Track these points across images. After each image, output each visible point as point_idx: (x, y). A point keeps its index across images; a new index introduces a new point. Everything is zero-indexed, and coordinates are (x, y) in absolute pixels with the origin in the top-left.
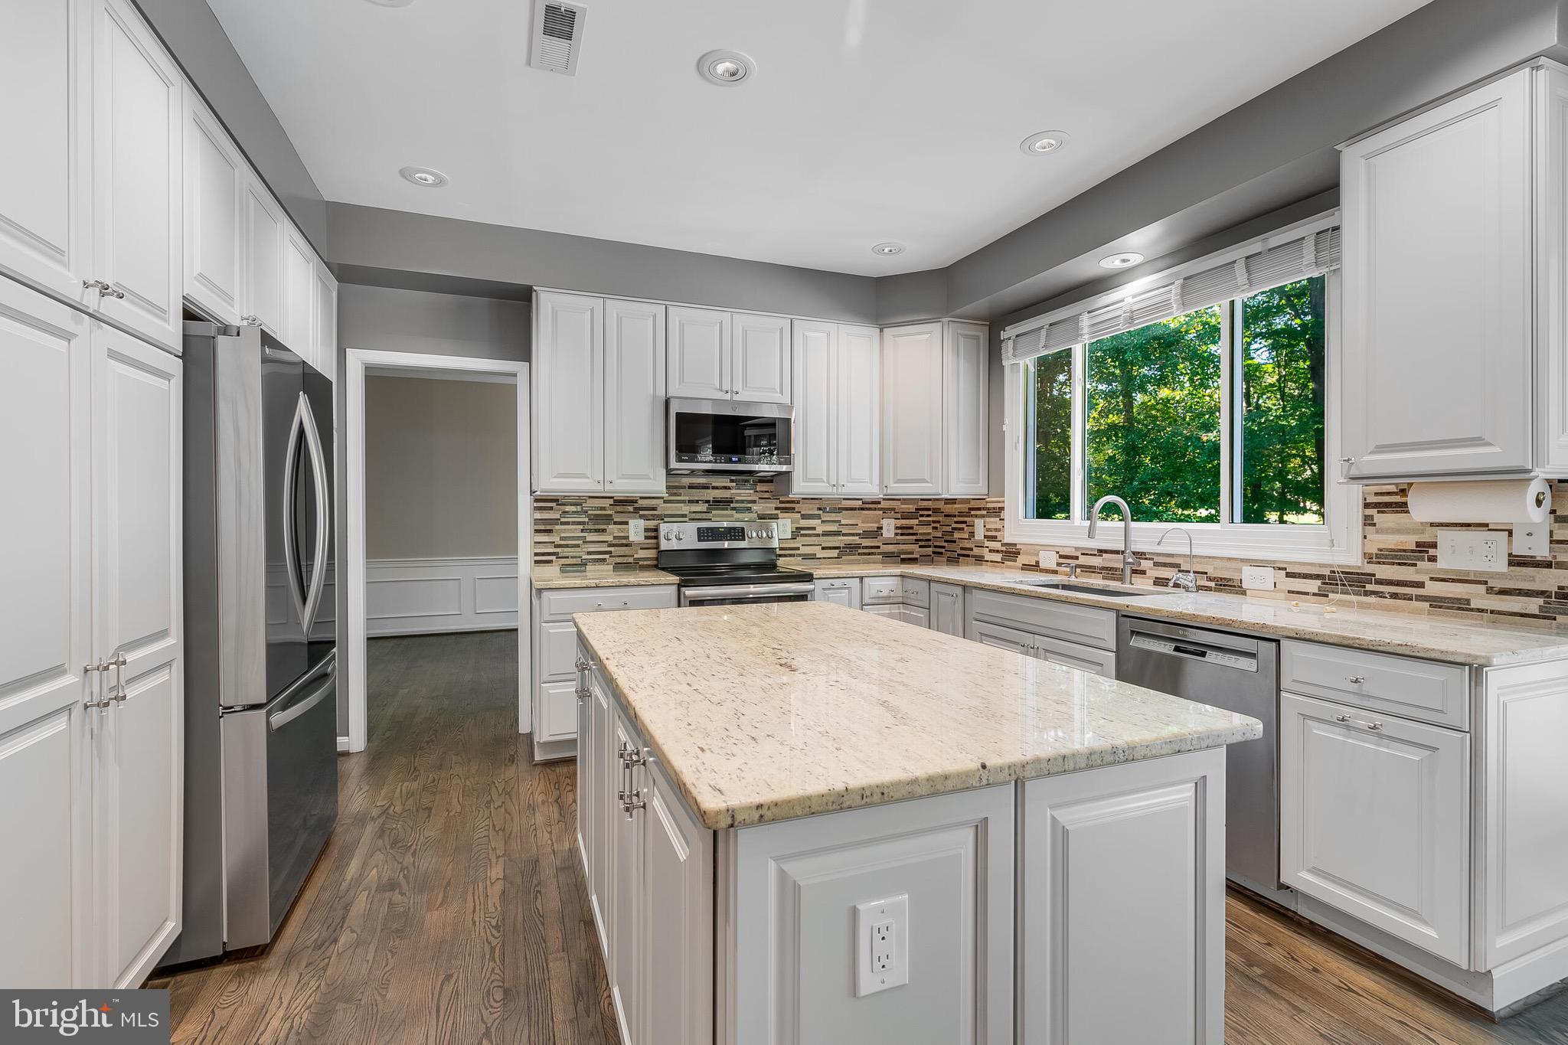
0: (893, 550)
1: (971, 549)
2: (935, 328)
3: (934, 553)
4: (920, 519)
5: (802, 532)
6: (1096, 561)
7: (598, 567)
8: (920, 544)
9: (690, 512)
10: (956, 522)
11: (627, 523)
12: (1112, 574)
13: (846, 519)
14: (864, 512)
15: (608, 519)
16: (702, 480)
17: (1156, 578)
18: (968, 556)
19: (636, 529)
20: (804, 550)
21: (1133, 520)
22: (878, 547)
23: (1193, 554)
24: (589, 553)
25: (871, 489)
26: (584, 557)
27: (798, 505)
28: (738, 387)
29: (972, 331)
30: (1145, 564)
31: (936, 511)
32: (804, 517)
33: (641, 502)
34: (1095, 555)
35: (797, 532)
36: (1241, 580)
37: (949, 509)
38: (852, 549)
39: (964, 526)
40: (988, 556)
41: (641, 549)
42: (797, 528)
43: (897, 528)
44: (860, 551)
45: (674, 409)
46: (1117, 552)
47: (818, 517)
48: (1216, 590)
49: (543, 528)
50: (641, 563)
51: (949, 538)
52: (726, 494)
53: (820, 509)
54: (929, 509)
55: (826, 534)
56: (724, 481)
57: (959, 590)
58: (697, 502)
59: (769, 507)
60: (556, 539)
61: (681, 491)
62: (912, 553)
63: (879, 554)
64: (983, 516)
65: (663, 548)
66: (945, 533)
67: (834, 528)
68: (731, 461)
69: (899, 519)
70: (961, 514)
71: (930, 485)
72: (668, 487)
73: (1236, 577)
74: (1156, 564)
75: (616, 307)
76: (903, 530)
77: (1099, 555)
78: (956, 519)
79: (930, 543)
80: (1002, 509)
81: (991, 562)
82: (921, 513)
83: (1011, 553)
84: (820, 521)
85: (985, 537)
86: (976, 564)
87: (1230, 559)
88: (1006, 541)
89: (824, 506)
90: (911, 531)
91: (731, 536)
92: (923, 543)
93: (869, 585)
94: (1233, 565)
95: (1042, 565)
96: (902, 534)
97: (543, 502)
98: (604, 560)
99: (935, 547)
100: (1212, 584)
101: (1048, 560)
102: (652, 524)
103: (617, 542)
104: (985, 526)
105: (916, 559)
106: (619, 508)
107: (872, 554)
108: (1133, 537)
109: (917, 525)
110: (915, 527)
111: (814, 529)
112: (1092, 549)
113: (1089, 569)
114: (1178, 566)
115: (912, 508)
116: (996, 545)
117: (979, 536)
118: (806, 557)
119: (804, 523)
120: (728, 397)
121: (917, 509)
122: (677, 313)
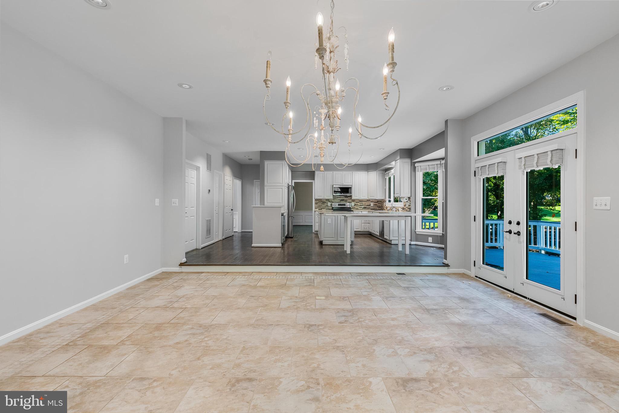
0: (373, 208)
1: (384, 208)
2: (376, 172)
9: (337, 202)
10: (383, 203)
13: (364, 203)
14: (367, 202)
15: (325, 202)
16: (339, 197)
19: (329, 204)
24: (322, 207)
25: (366, 198)
27: (356, 201)
28: (344, 183)
29: (381, 172)
30: (394, 208)
31: (381, 201)
33: (330, 200)
35: (355, 205)
38: (365, 208)
41: (330, 207)
43: (374, 205)
44: (367, 208)
45: (334, 187)
47: (359, 202)
49: (316, 204)
50: (330, 209)
52: (343, 199)
55: (360, 205)
56: (343, 197)
57: (372, 212)
58: (338, 200)
59: (350, 201)
60: (318, 205)
61: (335, 198)
62: (376, 208)
63: (370, 209)
65: (333, 207)
66: (381, 206)
67: (362, 204)
68: (342, 194)
69: (374, 203)
72: (333, 198)
75: (326, 173)
89: (361, 201)
91: (343, 205)
92: (378, 207)
97: (316, 200)
98: (325, 209)
102: (331, 203)
103: (326, 206)
110: (377, 204)
111: (358, 204)
115: (377, 201)
117: (384, 206)
118: (356, 209)
119: (356, 203)
120: (342, 184)
121: (378, 201)
122: (334, 172)
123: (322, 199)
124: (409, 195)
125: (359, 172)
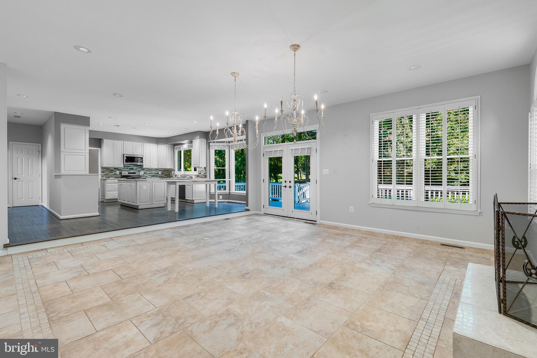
0: (161, 176)
2: (166, 145)
9: (127, 170)
11: (116, 171)
13: (153, 171)
14: (156, 170)
15: (113, 171)
16: (129, 165)
18: (171, 177)
19: (118, 172)
20: (145, 176)
22: (158, 176)
25: (156, 167)
26: (109, 176)
27: (145, 169)
28: (135, 152)
29: (171, 146)
30: (186, 176)
31: (168, 170)
32: (146, 171)
33: (119, 168)
35: (144, 173)
40: (173, 177)
41: (119, 175)
43: (161, 173)
44: (155, 176)
45: (125, 156)
47: (148, 171)
49: (103, 172)
50: (119, 177)
52: (133, 167)
55: (149, 173)
58: (128, 168)
59: (140, 169)
60: (105, 174)
62: (164, 177)
64: (173, 171)
65: (122, 175)
66: (169, 174)
67: (151, 173)
68: (133, 163)
69: (162, 171)
72: (124, 166)
75: (116, 142)
78: (170, 171)
83: (176, 176)
89: (149, 169)
91: (133, 173)
92: (166, 175)
97: (102, 168)
98: (112, 177)
101: (179, 176)
102: (121, 171)
103: (115, 174)
106: (115, 169)
110: (164, 173)
115: (164, 170)
116: (174, 175)
117: (173, 174)
119: (146, 172)
120: (133, 154)
121: (165, 170)
122: (125, 142)
123: (109, 168)
124: (205, 166)
125: (150, 144)
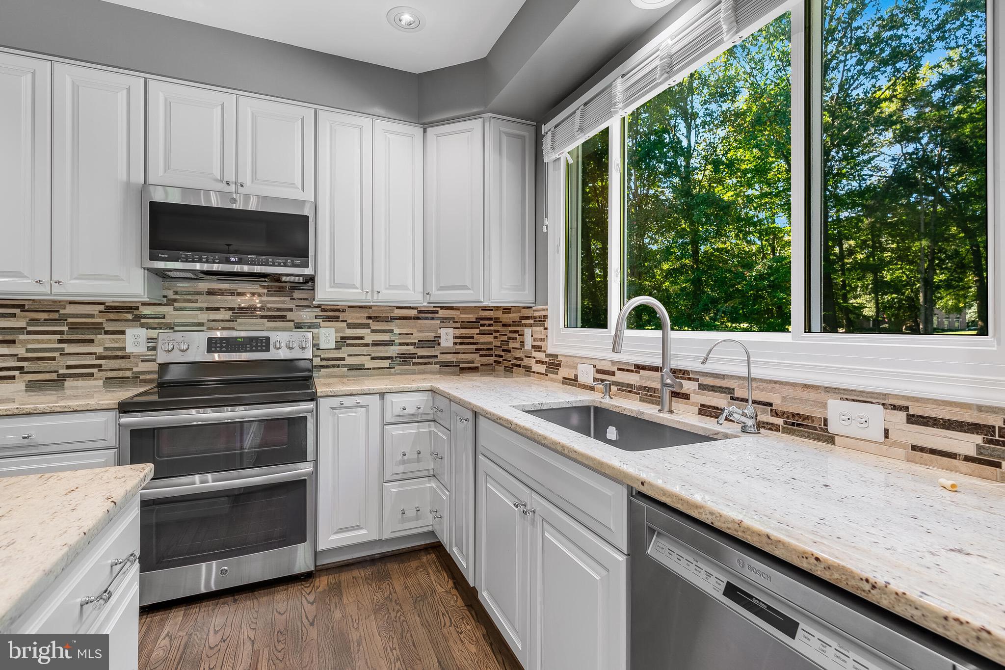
0: (452, 360)
1: (522, 360)
2: (477, 124)
3: (495, 362)
4: (481, 328)
5: (348, 342)
6: (633, 379)
7: (81, 383)
8: (481, 352)
9: (208, 320)
10: (511, 332)
11: (123, 332)
12: (651, 396)
13: (397, 328)
14: (419, 321)
15: (97, 328)
17: (702, 405)
18: (519, 366)
19: (136, 339)
20: (350, 361)
21: (672, 329)
22: (436, 357)
23: (753, 376)
24: (68, 367)
25: (414, 296)
26: (61, 372)
27: (343, 314)
28: (246, 177)
29: (517, 130)
30: (688, 386)
31: (497, 320)
32: (350, 326)
33: (141, 308)
34: (632, 371)
35: (343, 341)
36: (826, 420)
37: (506, 318)
38: (405, 358)
39: (516, 335)
40: (537, 368)
41: (142, 361)
42: (342, 338)
43: (455, 337)
44: (415, 361)
46: (656, 369)
47: (367, 326)
48: (785, 431)
50: (142, 377)
51: (505, 347)
53: (370, 318)
54: (490, 319)
55: (376, 344)
57: (470, 415)
58: (217, 309)
59: (305, 312)
60: (20, 351)
61: (197, 297)
62: (473, 362)
63: (436, 363)
64: (531, 325)
65: (162, 360)
66: (503, 342)
67: (385, 337)
68: (228, 261)
69: (459, 328)
70: (515, 323)
71: (472, 292)
73: (817, 413)
74: (702, 387)
75: (71, 73)
76: (462, 340)
77: (636, 372)
78: (511, 328)
79: (491, 352)
80: (545, 317)
81: (538, 373)
82: (482, 322)
83: (553, 364)
84: (369, 330)
85: (533, 347)
86: (526, 375)
87: (806, 386)
88: (548, 352)
90: (471, 340)
91: (251, 347)
92: (484, 352)
93: (392, 402)
94: (812, 395)
95: (581, 380)
96: (461, 344)
98: (92, 375)
99: (496, 356)
100: (780, 421)
101: (586, 375)
102: (157, 333)
103: (109, 353)
104: (532, 336)
105: (476, 368)
106: (112, 316)
107: (429, 363)
108: (672, 351)
109: (477, 334)
110: (475, 336)
111: (362, 338)
112: (628, 364)
113: (627, 389)
114: (729, 391)
115: (472, 317)
116: (541, 356)
117: (528, 346)
118: (353, 368)
119: (350, 332)
121: (479, 319)
122: (161, 89)
125: (365, 122)
